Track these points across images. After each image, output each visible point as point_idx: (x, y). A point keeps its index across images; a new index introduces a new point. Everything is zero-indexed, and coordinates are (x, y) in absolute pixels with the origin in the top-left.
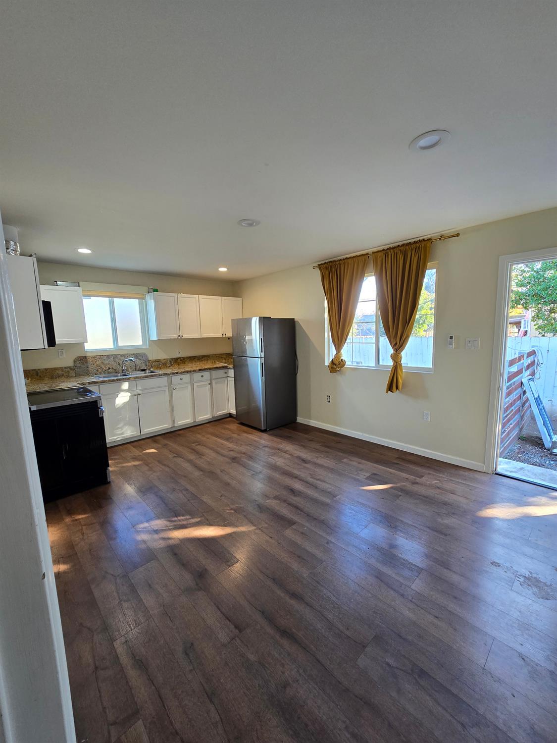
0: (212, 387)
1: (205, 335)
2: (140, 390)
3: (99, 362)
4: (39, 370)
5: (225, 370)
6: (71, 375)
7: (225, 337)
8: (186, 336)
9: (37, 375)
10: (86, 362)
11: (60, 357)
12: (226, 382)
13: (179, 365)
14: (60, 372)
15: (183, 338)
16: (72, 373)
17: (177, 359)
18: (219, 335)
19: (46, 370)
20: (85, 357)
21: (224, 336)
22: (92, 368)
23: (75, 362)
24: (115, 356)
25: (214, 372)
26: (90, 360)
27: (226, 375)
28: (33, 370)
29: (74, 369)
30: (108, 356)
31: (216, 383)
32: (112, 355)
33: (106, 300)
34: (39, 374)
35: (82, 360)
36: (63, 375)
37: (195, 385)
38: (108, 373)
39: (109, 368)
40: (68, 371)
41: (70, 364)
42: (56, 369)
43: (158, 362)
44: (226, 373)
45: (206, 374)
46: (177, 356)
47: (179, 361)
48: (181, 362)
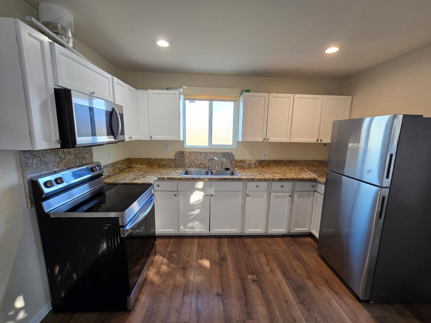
0: (292, 200)
1: (296, 139)
2: (214, 191)
3: (193, 158)
4: (151, 159)
5: (313, 183)
6: (171, 166)
7: (321, 144)
8: (272, 139)
9: (150, 163)
10: (184, 157)
11: (166, 151)
12: (312, 197)
13: (263, 167)
14: (164, 163)
15: (269, 141)
16: (173, 164)
17: (262, 161)
18: (313, 140)
19: (156, 159)
20: (183, 152)
21: (319, 142)
22: (187, 161)
23: (176, 155)
24: (206, 154)
25: (298, 184)
26: (187, 155)
27: (313, 189)
28: (147, 159)
29: (175, 162)
30: (201, 153)
31: (299, 196)
32: (204, 153)
33: (207, 103)
34: (151, 163)
35: (181, 154)
36: (166, 165)
37: (273, 194)
38: (199, 167)
39: (200, 164)
40: (170, 163)
41: (172, 157)
42: (162, 160)
43: (243, 162)
44: (313, 186)
45: (288, 186)
46: (263, 158)
47: (264, 163)
48: (266, 165)
